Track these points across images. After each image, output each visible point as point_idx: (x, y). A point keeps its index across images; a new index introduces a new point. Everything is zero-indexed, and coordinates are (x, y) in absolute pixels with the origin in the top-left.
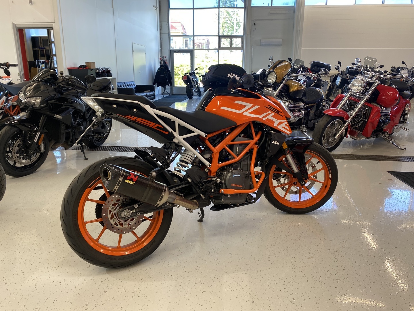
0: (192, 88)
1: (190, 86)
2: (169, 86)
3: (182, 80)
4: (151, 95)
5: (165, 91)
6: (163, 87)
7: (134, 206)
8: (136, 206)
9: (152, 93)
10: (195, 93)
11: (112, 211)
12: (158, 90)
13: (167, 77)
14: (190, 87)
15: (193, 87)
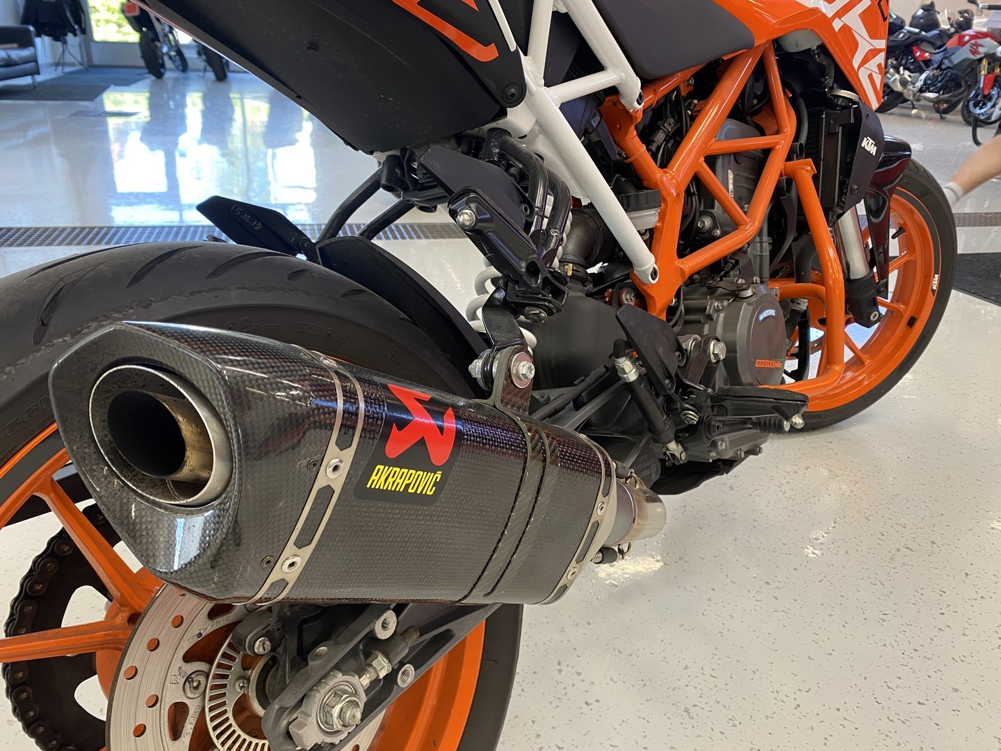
0: (158, 44)
1: (151, 35)
2: (75, 35)
3: (122, 16)
4: (24, 58)
5: (63, 52)
6: (56, 39)
7: (372, 632)
8: (384, 626)
9: (26, 53)
10: (168, 63)
11: (193, 708)
12: (43, 45)
13: (65, 6)
14: (153, 40)
15: (161, 39)
